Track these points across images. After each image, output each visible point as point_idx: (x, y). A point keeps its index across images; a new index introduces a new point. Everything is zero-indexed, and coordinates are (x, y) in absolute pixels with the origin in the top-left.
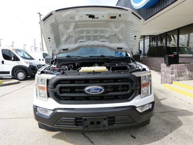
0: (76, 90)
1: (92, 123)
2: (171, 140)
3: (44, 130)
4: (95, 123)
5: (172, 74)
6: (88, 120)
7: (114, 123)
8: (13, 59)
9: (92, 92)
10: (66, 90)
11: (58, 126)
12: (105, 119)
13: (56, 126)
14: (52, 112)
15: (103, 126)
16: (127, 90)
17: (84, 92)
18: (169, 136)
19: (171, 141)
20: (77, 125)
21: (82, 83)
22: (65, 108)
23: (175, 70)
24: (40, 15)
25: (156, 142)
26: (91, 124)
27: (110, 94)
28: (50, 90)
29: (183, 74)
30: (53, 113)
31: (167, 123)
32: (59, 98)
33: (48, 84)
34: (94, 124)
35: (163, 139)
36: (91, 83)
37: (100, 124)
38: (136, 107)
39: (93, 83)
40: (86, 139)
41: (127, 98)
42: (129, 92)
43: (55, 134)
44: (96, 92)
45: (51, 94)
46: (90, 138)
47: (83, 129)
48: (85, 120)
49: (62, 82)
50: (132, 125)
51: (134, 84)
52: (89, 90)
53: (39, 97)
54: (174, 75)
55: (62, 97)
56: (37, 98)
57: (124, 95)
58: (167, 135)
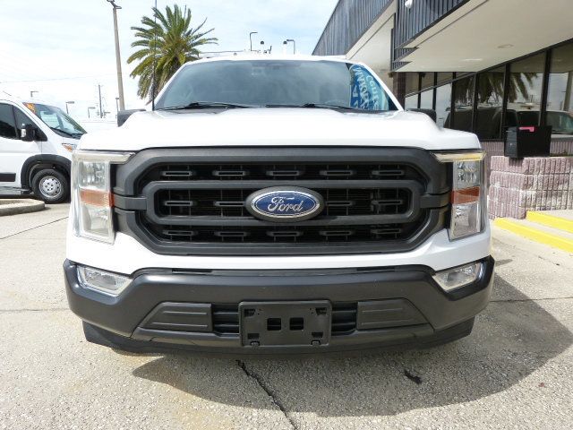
0: (217, 204)
1: (273, 324)
2: (543, 389)
3: (108, 350)
4: (285, 324)
5: (527, 186)
6: (257, 311)
7: (355, 326)
8: (24, 132)
9: (276, 212)
10: (180, 203)
11: (148, 334)
12: (320, 310)
13: (141, 333)
14: (129, 281)
15: (314, 334)
16: (403, 209)
17: (246, 212)
18: (537, 375)
19: (544, 393)
20: (218, 331)
21: (239, 178)
22: (174, 269)
23: (535, 176)
24: (115, 6)
25: (494, 395)
26: (269, 329)
27: (341, 219)
28: (120, 202)
29: (560, 187)
30: (131, 285)
31: (525, 336)
32: (152, 233)
33: (113, 183)
34: (280, 328)
35: (515, 387)
36: (271, 178)
37: (302, 328)
38: (435, 273)
39: (278, 178)
40: (252, 382)
41: (402, 237)
42: (409, 214)
43: (143, 364)
44: (291, 211)
45: (124, 218)
46: (265, 378)
47: (238, 344)
48: (248, 312)
49: (164, 174)
50: (415, 336)
51: (431, 188)
52: (263, 204)
53: (83, 231)
54: (531, 192)
55: (167, 227)
56: (78, 235)
57: (393, 226)
58: (527, 374)
